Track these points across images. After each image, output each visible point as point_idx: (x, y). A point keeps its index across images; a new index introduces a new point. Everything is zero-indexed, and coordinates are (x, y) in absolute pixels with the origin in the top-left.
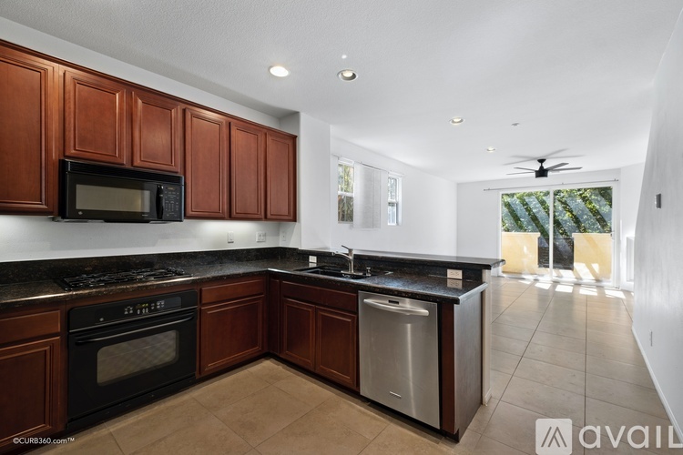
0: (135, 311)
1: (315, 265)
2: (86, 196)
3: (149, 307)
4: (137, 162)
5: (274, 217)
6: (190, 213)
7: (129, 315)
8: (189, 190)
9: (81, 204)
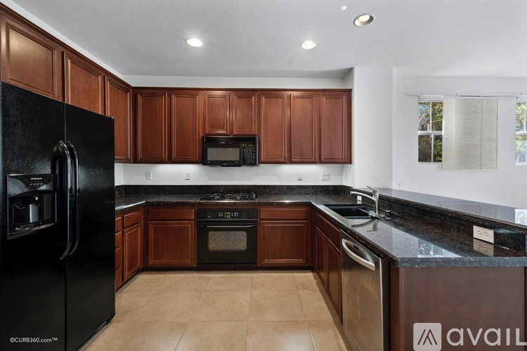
0: (224, 215)
1: (360, 203)
2: (213, 153)
3: (231, 215)
4: (235, 132)
5: (327, 160)
6: (263, 159)
7: (221, 217)
8: (262, 145)
9: (209, 158)
